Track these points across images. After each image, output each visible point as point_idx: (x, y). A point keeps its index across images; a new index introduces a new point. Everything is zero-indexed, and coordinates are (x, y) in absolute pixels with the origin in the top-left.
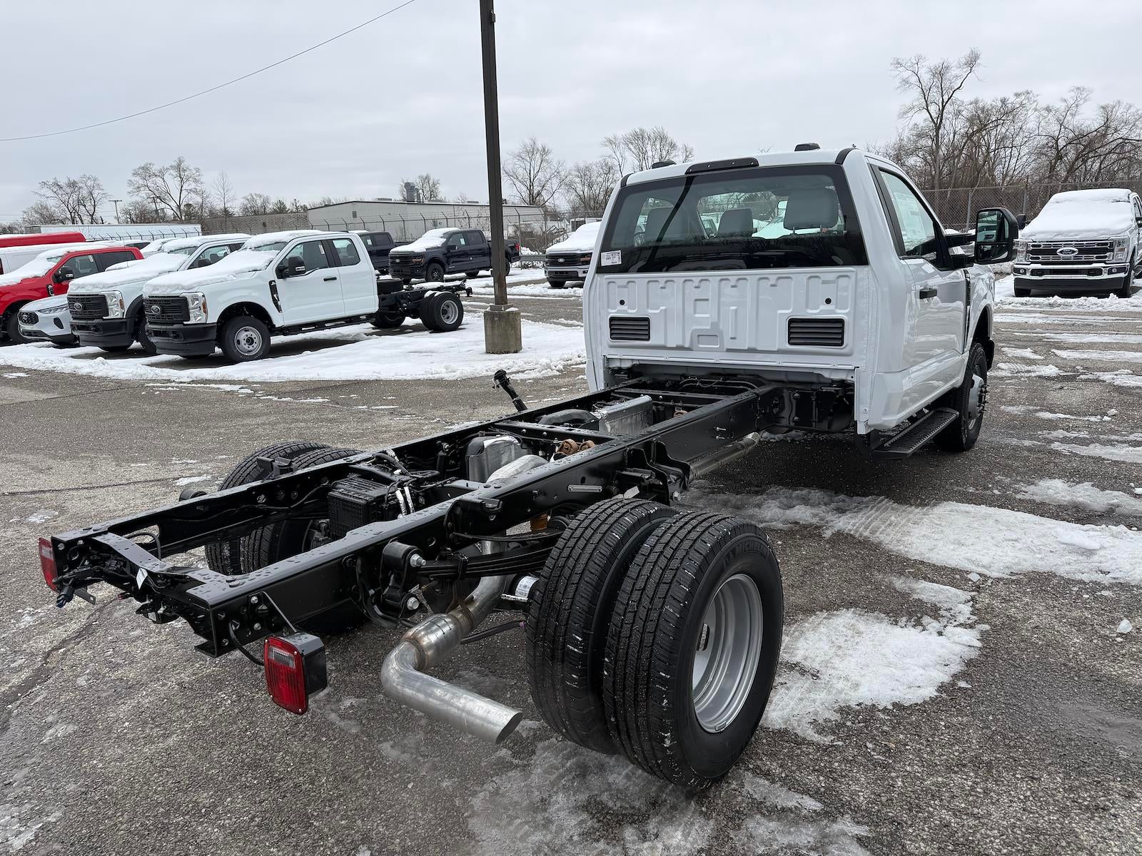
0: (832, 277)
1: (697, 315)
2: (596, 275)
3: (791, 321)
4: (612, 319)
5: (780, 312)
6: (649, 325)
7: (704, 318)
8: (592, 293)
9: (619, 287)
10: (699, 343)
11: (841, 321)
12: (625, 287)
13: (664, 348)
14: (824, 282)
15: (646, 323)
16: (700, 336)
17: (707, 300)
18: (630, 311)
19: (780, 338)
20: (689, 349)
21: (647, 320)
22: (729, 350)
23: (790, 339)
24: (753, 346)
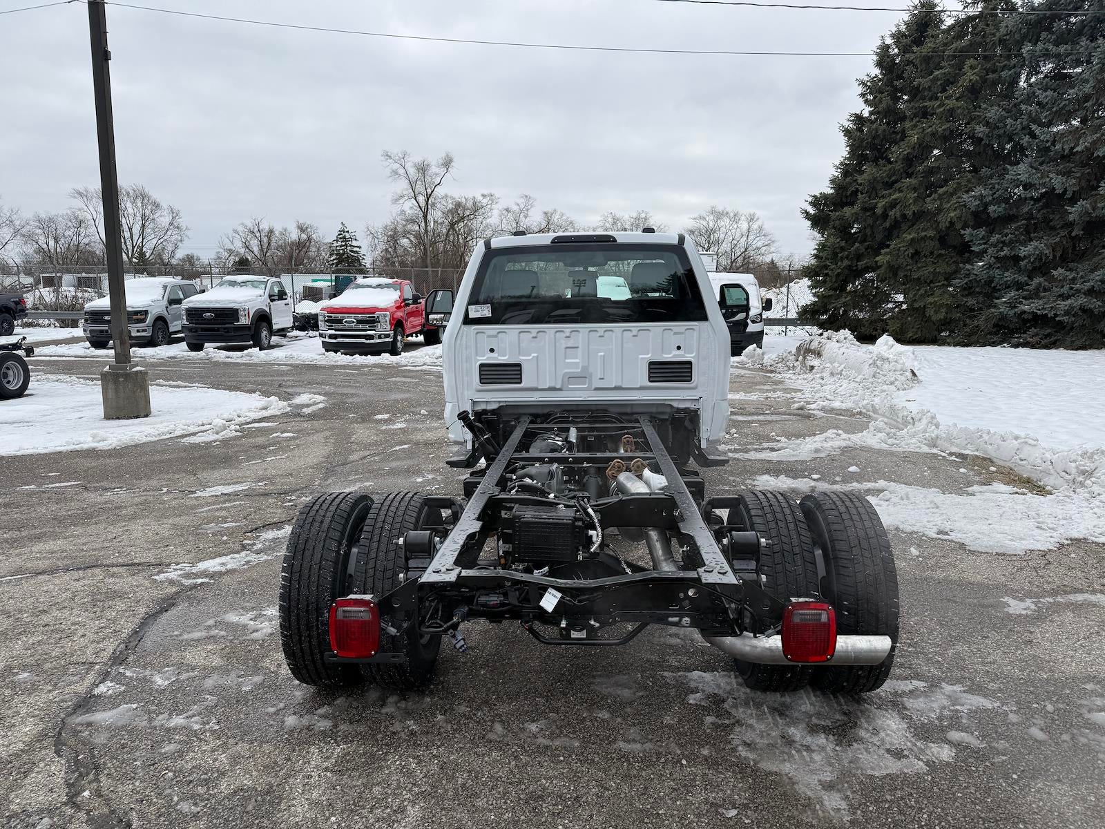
0: (682, 329)
1: (567, 361)
2: (463, 326)
3: (651, 364)
4: (481, 365)
5: (641, 356)
6: (521, 370)
7: (575, 362)
8: (458, 342)
9: (489, 336)
10: (569, 384)
11: (690, 363)
12: (496, 336)
13: (536, 389)
14: (675, 334)
15: (518, 368)
16: (572, 378)
17: (577, 348)
18: (500, 358)
19: (642, 377)
20: (560, 389)
21: (519, 365)
22: (597, 389)
23: (649, 377)
24: (619, 384)
